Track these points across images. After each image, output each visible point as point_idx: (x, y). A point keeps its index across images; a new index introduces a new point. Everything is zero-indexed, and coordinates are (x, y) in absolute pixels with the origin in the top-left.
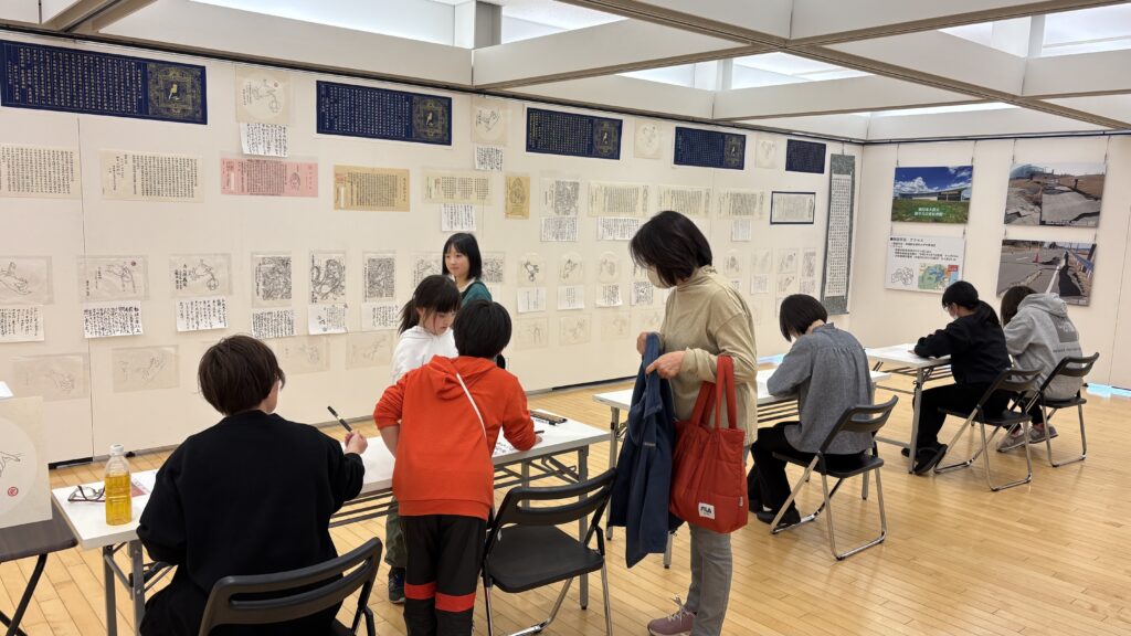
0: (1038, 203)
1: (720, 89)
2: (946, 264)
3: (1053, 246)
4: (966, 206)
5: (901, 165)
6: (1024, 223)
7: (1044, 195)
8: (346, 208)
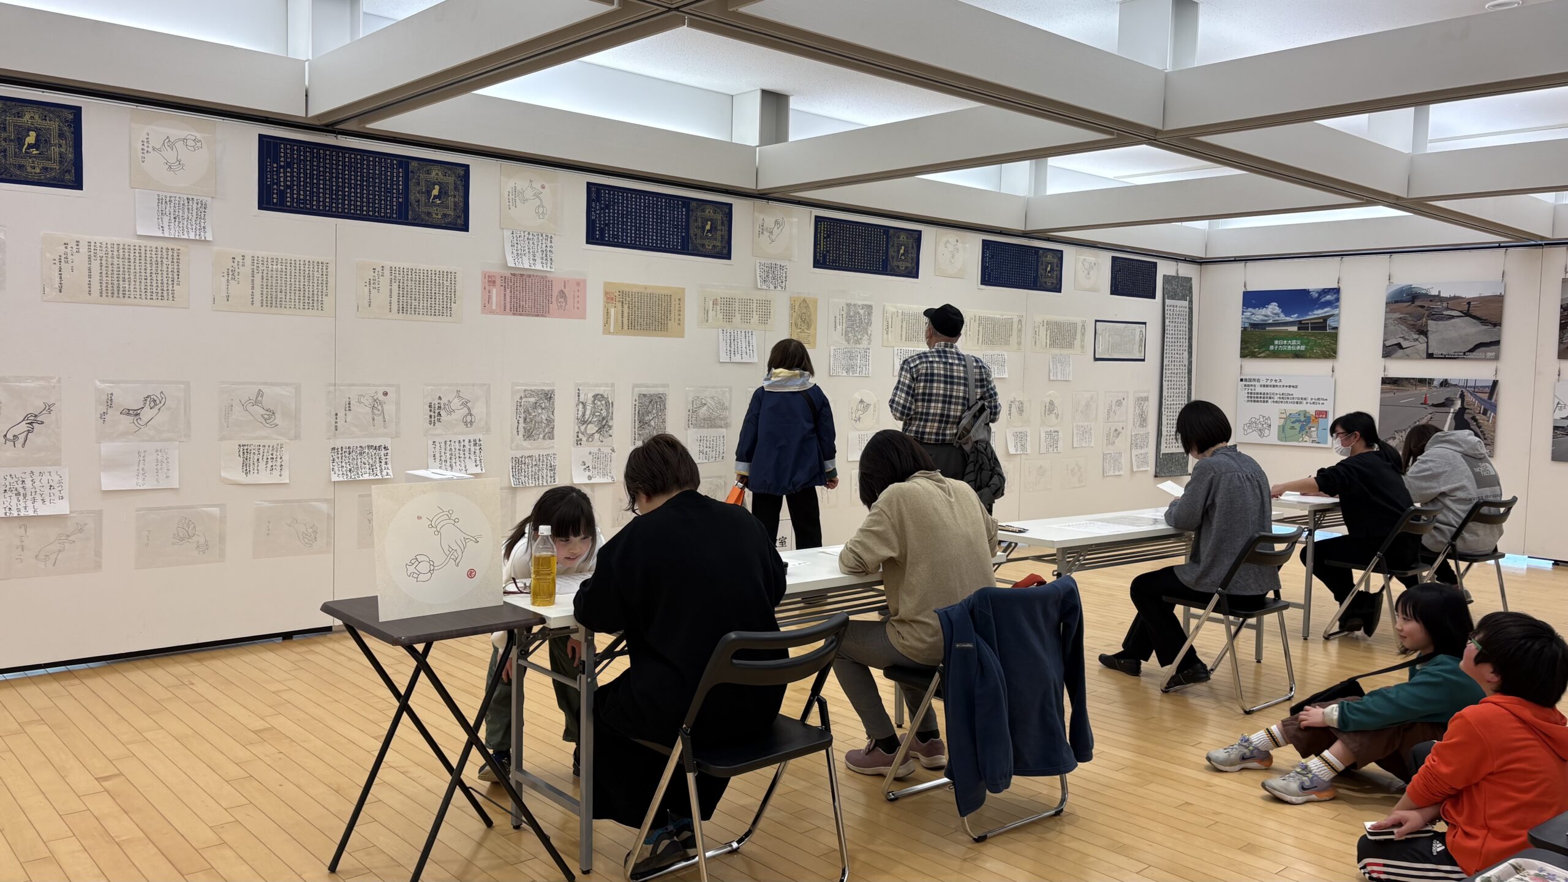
0: (1423, 332)
1: (1032, 195)
2: (1311, 409)
3: (1445, 383)
4: (1334, 337)
5: (1249, 289)
6: (1408, 357)
7: (1429, 322)
8: (616, 333)
